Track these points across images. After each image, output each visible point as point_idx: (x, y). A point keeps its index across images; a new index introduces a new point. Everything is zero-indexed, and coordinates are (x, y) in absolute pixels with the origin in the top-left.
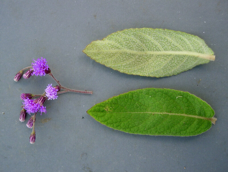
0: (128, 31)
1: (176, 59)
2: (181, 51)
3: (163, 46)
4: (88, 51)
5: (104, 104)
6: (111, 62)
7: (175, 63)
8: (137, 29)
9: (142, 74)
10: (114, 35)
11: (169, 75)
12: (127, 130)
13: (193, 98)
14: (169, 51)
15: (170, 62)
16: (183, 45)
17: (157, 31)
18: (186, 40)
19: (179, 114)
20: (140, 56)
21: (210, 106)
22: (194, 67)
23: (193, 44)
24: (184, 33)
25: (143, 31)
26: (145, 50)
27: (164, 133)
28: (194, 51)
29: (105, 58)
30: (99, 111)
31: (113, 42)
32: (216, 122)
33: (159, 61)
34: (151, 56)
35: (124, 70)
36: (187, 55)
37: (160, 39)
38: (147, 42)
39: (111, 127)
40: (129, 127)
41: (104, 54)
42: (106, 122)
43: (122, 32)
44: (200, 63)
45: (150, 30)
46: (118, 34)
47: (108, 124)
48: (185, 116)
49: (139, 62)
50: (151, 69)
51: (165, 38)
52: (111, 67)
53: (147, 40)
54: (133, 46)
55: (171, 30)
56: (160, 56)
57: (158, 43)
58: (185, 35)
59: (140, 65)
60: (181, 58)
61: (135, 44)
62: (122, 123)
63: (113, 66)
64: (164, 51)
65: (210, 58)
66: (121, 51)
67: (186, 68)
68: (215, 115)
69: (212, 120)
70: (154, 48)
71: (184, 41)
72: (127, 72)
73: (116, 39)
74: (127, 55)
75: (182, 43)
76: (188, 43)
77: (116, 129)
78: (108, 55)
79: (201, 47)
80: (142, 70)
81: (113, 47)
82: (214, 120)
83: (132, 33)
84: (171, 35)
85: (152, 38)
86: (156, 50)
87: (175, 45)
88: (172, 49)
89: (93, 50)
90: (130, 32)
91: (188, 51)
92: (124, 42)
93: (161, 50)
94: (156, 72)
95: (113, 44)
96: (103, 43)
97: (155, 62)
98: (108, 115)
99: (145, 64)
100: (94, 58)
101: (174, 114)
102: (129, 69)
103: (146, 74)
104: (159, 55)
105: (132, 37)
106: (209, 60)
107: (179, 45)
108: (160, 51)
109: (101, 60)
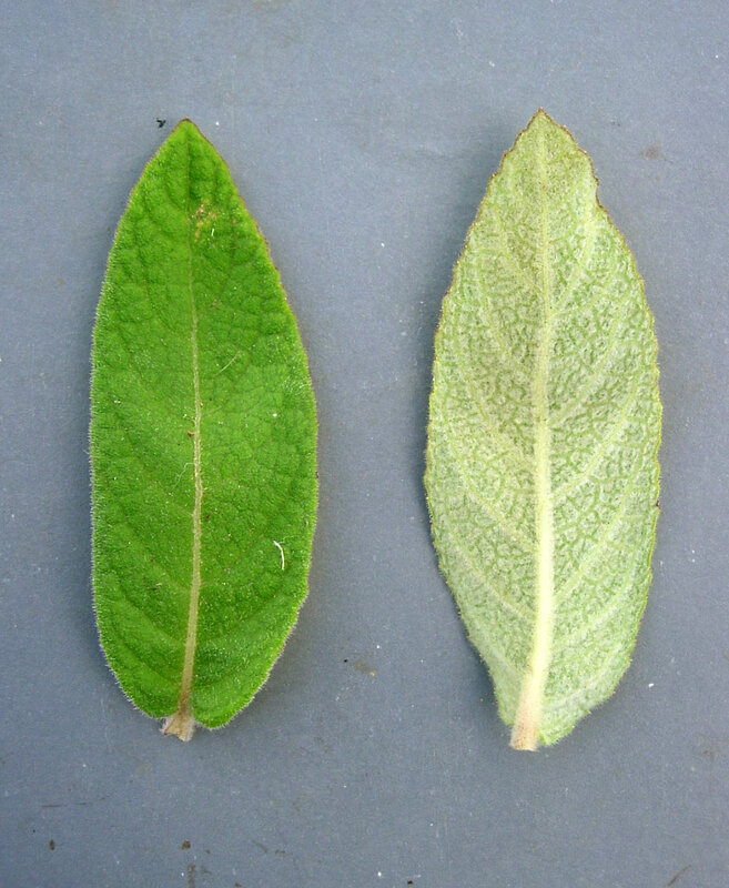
0: (644, 330)
1: (515, 567)
2: (557, 588)
3: (578, 502)
4: (541, 139)
5: (228, 199)
6: (493, 253)
7: (494, 562)
8: (657, 372)
9: (440, 401)
10: (620, 265)
11: (437, 533)
12: (110, 314)
13: (282, 620)
14: (553, 529)
15: (499, 534)
16: (582, 596)
17: (650, 470)
18: (611, 609)
19: (197, 559)
20: (525, 394)
21: (247, 705)
22: (479, 654)
23: (592, 647)
24: (643, 603)
25: (648, 403)
26: (556, 413)
27: (102, 490)
28: (553, 649)
29: (509, 223)
30: (194, 177)
31: (590, 260)
32: (175, 736)
33: (503, 481)
34: (528, 444)
35: (457, 317)
36: (534, 617)
37: (610, 485)
38: (595, 425)
39: (117, 234)
40: (125, 321)
41: (531, 214)
42: (142, 210)
43: (639, 300)
44: (500, 683)
45: (650, 435)
46: (629, 282)
47: (136, 219)
48: (190, 589)
49: (498, 387)
50: (461, 445)
51: (613, 508)
52: (466, 252)
53: (603, 424)
54: (571, 353)
55: (653, 537)
56: (526, 486)
57: (591, 478)
58: (633, 608)
59: (480, 391)
60: (522, 588)
61: (581, 362)
62: (139, 289)
63: (473, 262)
64: (551, 506)
65: (521, 727)
66: (547, 296)
67: (471, 614)
68: (206, 731)
69: (182, 720)
70: (568, 459)
71: (603, 600)
72: (445, 331)
73: (604, 270)
74: (529, 329)
75: (594, 590)
76: (597, 621)
77: (111, 257)
78: (526, 235)
79: (578, 682)
80: (457, 403)
81: (565, 256)
82: (180, 726)
83: (635, 349)
84: (629, 540)
85: (612, 448)
86: (558, 466)
87: (585, 556)
88: (561, 542)
89: (548, 160)
90: (640, 339)
91: (557, 619)
92: (588, 313)
93: (558, 490)
94: (449, 470)
95: (579, 257)
96: (581, 209)
97: (496, 465)
98: (176, 218)
99: (486, 418)
100: (510, 167)
101: (197, 533)
102: (461, 338)
103: (441, 424)
104: (531, 483)
105: (615, 350)
106: (517, 723)
107: (584, 578)
108: (553, 489)
109: (500, 202)
